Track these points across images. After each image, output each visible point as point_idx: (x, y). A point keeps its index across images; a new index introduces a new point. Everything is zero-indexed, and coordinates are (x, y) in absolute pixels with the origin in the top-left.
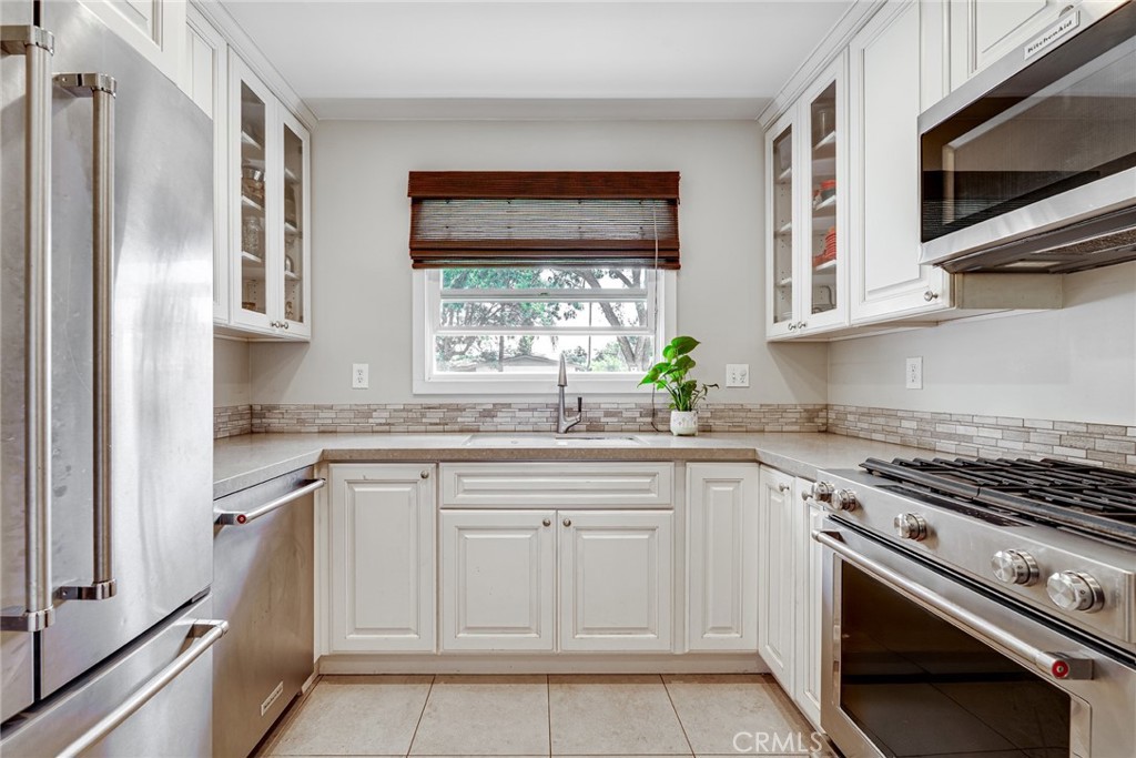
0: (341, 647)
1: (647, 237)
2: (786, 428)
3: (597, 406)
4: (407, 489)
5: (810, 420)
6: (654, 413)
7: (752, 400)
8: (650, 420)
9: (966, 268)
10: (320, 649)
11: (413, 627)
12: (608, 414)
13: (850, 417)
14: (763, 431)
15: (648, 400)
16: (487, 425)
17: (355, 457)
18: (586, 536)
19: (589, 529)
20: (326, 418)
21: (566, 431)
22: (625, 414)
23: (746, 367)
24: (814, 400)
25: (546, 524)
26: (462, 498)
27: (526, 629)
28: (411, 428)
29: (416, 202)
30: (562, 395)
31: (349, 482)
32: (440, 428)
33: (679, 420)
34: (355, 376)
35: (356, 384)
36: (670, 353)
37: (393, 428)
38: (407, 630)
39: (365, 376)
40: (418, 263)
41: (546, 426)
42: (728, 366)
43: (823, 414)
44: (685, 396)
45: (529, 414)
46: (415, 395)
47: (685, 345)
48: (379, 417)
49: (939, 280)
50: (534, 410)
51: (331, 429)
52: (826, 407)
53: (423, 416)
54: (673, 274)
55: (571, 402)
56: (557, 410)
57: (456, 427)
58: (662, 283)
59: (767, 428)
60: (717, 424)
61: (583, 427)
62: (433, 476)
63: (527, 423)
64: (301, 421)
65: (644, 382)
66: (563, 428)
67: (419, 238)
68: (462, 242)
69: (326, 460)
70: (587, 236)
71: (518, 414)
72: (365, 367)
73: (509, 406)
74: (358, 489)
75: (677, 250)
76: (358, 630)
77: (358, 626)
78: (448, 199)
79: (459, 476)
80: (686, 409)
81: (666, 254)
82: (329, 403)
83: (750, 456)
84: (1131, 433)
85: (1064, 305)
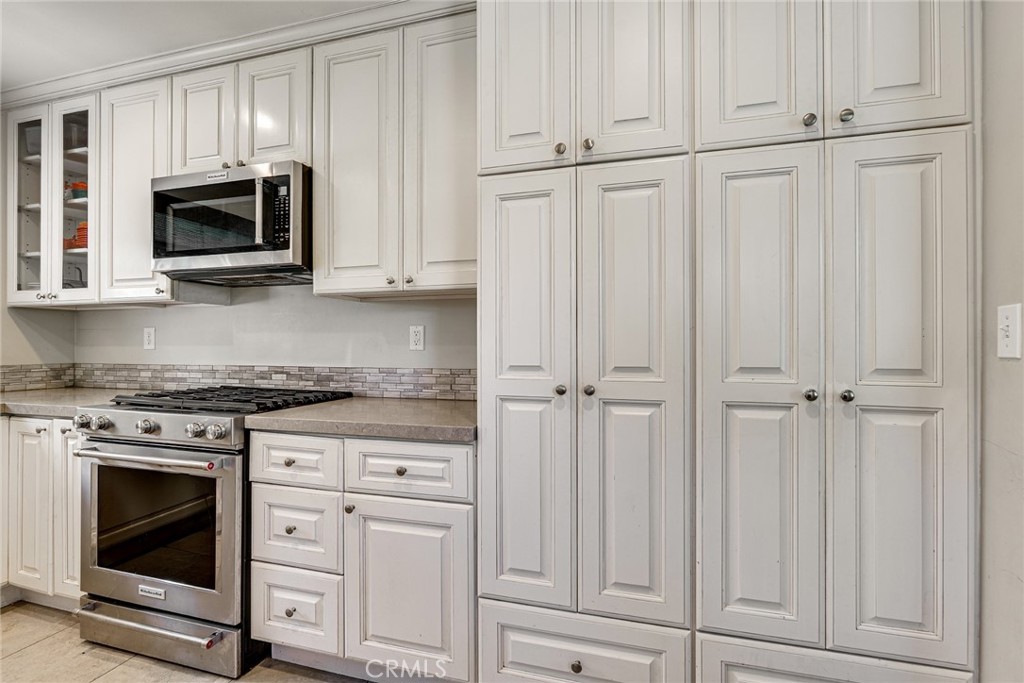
2: (30, 387)
5: (57, 377)
13: (97, 373)
24: (60, 359)
43: (71, 372)
49: (164, 283)
52: (74, 366)
84: (256, 369)
85: (231, 304)
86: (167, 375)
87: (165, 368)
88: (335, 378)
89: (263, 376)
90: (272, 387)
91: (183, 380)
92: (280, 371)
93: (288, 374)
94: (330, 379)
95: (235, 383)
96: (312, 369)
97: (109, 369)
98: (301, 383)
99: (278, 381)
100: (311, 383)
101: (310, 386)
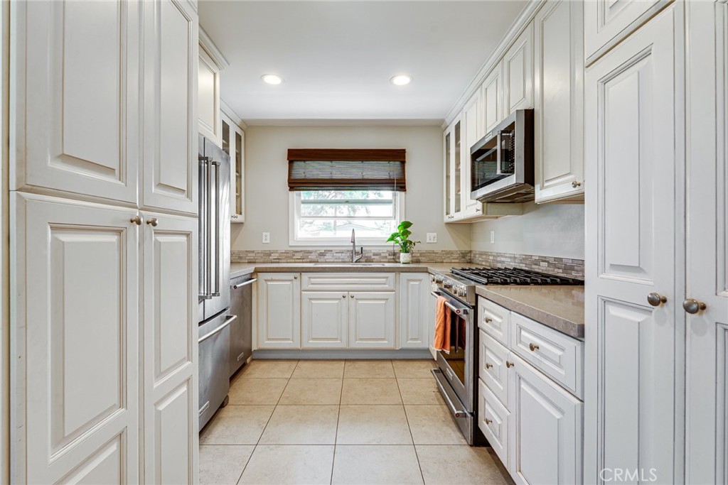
0: (262, 346)
1: (391, 178)
2: (453, 261)
3: (369, 251)
4: (289, 283)
5: (464, 257)
6: (394, 254)
7: (438, 249)
8: (392, 257)
9: (489, 200)
10: (254, 348)
11: (291, 338)
12: (374, 255)
13: (477, 256)
14: (442, 262)
15: (391, 249)
16: (322, 259)
17: (268, 270)
18: (360, 302)
19: (361, 299)
20: (251, 256)
21: (356, 262)
22: (382, 255)
23: (436, 234)
24: (465, 248)
25: (344, 297)
26: (311, 287)
27: (336, 339)
28: (288, 261)
29: (291, 162)
30: (354, 246)
31: (266, 280)
32: (301, 260)
33: (404, 257)
34: (264, 238)
35: (264, 241)
36: (400, 228)
37: (280, 261)
38: (288, 339)
39: (268, 237)
40: (292, 189)
41: (347, 260)
42: (428, 234)
43: (469, 255)
44: (406, 247)
45: (340, 255)
46: (291, 246)
47: (406, 225)
48: (274, 256)
49: (479, 205)
50: (342, 253)
51: (254, 261)
52: (470, 252)
53: (294, 255)
54: (403, 193)
55: (358, 249)
56: (352, 253)
57: (308, 260)
58: (398, 198)
59: (444, 261)
60: (423, 259)
61: (364, 260)
62: (299, 278)
63: (339, 259)
64: (240, 258)
65: (388, 240)
66: (354, 261)
67: (292, 178)
68: (311, 179)
69: (257, 271)
70: (365, 177)
71: (335, 254)
72: (268, 234)
73: (331, 251)
74: (269, 283)
75: (405, 183)
76: (269, 339)
77: (269, 337)
78: (304, 161)
79: (310, 278)
80: (406, 252)
81: (400, 185)
82: (253, 250)
83: (425, 270)
84: (533, 257)
85: (523, 214)
86: (498, 259)
87: (499, 255)
88: (576, 268)
89: (536, 263)
90: (540, 271)
91: (503, 262)
92: (544, 260)
93: (548, 262)
94: (572, 268)
95: (523, 267)
96: (561, 259)
97: (481, 254)
98: (556, 270)
99: (543, 268)
100: (561, 271)
101: (560, 273)
